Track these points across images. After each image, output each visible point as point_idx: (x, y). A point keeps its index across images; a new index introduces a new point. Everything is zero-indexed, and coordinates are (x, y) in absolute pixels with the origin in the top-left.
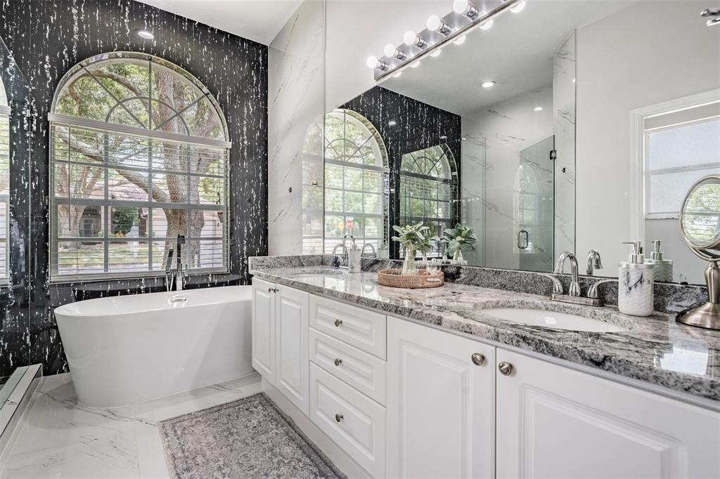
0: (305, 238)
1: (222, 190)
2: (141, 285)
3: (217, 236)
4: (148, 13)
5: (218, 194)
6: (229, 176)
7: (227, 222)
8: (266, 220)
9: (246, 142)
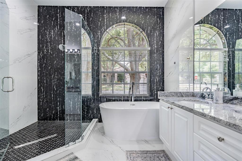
0: (180, 83)
1: (147, 66)
2: (122, 98)
3: (145, 83)
4: (124, 9)
5: (145, 67)
6: (149, 60)
7: (149, 77)
8: (163, 76)
9: (155, 47)
